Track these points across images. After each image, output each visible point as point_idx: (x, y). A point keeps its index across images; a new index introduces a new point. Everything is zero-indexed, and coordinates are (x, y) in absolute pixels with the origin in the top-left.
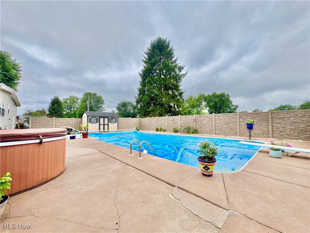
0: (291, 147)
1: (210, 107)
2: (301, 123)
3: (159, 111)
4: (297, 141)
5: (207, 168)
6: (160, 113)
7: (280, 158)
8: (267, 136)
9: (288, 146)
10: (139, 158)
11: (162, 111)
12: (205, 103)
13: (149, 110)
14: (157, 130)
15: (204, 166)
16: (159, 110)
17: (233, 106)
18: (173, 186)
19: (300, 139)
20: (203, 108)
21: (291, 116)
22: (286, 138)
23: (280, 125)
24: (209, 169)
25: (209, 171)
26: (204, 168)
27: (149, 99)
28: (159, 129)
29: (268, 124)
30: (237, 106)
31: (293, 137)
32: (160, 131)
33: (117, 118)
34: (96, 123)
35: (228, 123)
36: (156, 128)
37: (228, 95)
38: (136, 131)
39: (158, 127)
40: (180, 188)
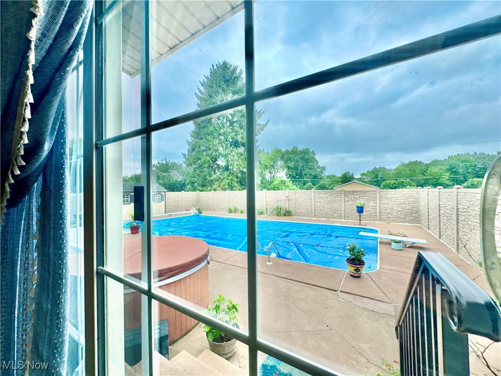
0: (407, 237)
1: (289, 168)
2: (408, 204)
3: (228, 181)
4: (403, 224)
5: (357, 270)
6: (230, 183)
7: (401, 250)
8: (374, 219)
9: (405, 236)
10: (268, 263)
11: (232, 180)
12: (282, 163)
13: (212, 178)
14: (231, 212)
15: (355, 268)
16: (228, 179)
17: (318, 167)
18: (335, 291)
19: (407, 222)
20: (279, 171)
21: (399, 196)
22: (393, 221)
23: (387, 207)
24: (360, 270)
25: (359, 272)
26: (355, 270)
27: (212, 161)
28: (233, 209)
29: (375, 205)
30: (324, 168)
31: (400, 220)
32: (235, 212)
33: (164, 193)
34: (129, 204)
35: (331, 202)
36: (228, 209)
37: (313, 151)
38: (198, 213)
39: (230, 207)
40: (343, 292)
